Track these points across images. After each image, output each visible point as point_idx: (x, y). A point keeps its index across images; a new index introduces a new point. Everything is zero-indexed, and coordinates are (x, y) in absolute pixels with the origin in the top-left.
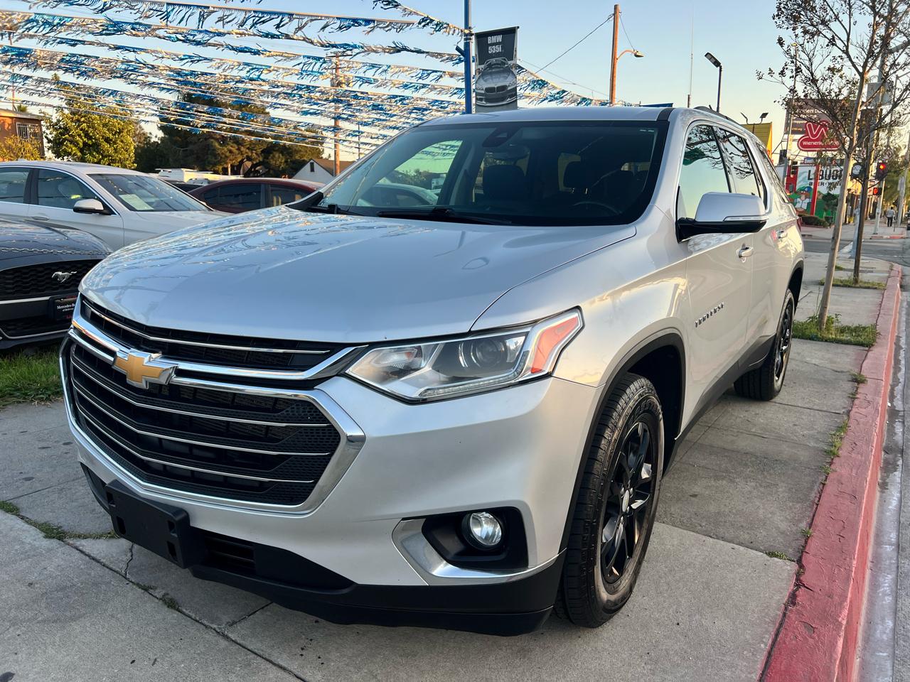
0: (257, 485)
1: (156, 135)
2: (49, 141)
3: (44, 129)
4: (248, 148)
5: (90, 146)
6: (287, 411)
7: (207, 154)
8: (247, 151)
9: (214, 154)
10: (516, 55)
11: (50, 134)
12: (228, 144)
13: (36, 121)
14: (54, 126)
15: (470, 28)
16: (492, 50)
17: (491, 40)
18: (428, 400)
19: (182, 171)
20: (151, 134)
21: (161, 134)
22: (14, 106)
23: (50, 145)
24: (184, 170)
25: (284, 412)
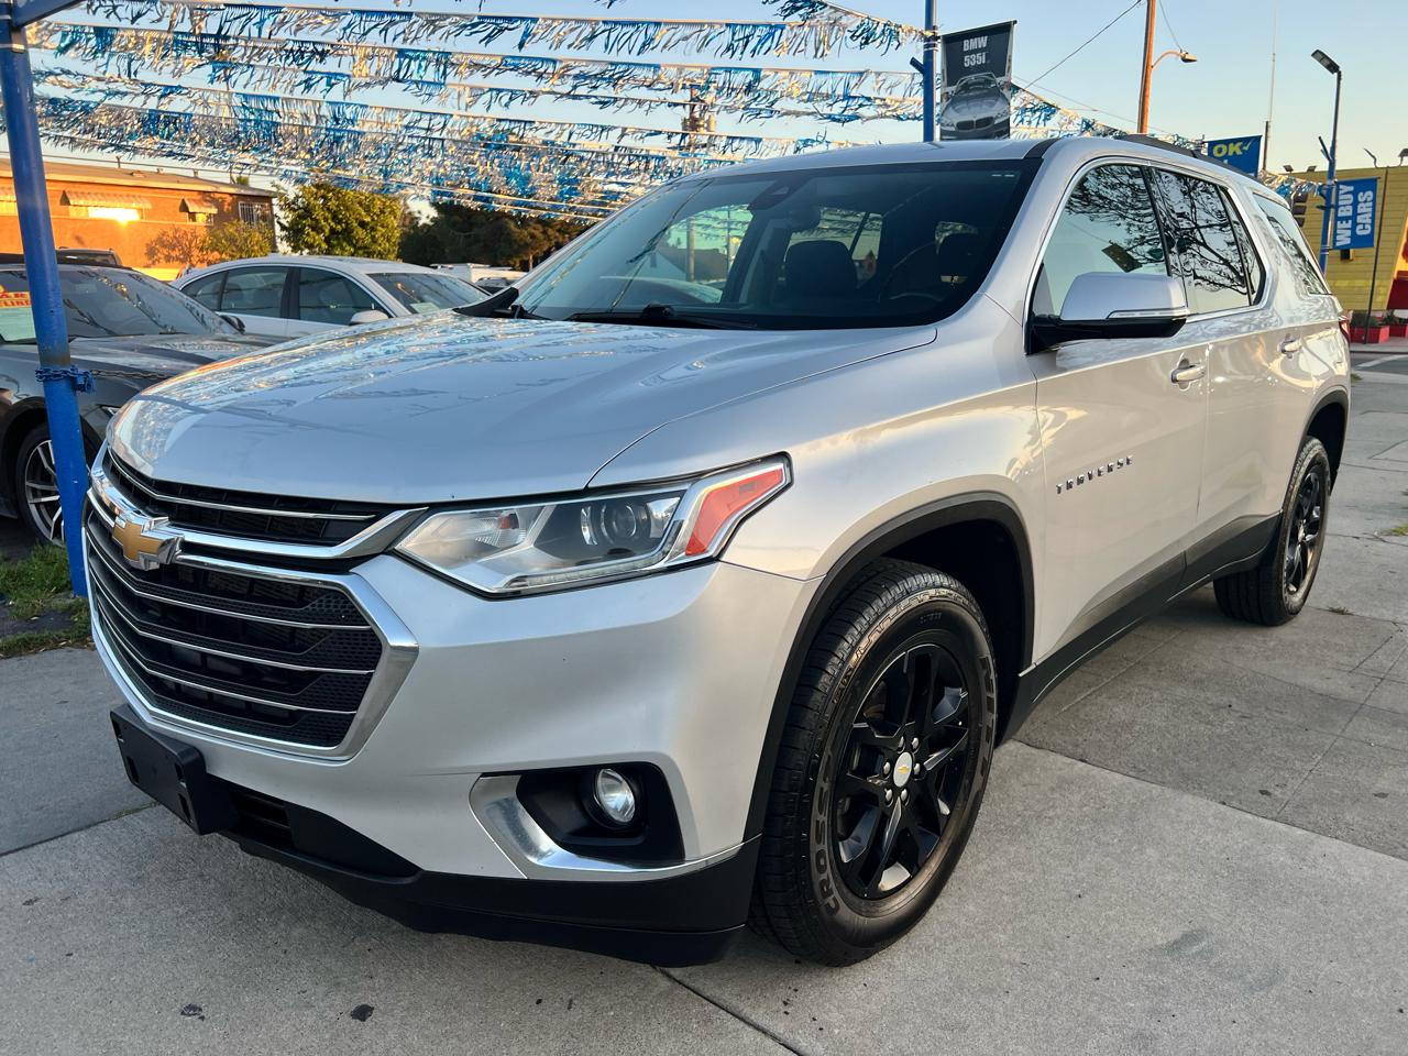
0: (287, 715)
1: (426, 213)
2: (283, 228)
3: (276, 210)
4: (559, 231)
5: (338, 233)
6: (313, 605)
7: (499, 241)
8: (557, 234)
9: (508, 238)
10: (1009, 68)
11: (284, 217)
12: (529, 225)
13: (265, 198)
14: (289, 206)
15: (934, 28)
16: (969, 61)
17: (968, 45)
18: (523, 593)
19: (469, 267)
20: (419, 212)
21: (434, 213)
22: (231, 178)
23: (284, 233)
24: (471, 265)
25: (308, 606)
